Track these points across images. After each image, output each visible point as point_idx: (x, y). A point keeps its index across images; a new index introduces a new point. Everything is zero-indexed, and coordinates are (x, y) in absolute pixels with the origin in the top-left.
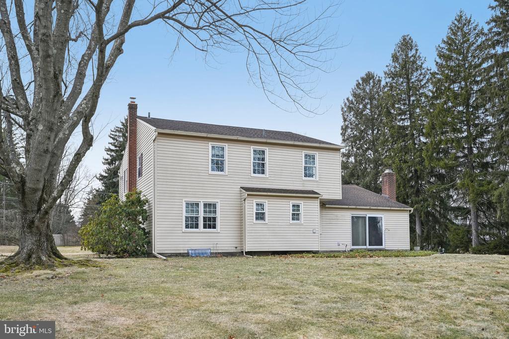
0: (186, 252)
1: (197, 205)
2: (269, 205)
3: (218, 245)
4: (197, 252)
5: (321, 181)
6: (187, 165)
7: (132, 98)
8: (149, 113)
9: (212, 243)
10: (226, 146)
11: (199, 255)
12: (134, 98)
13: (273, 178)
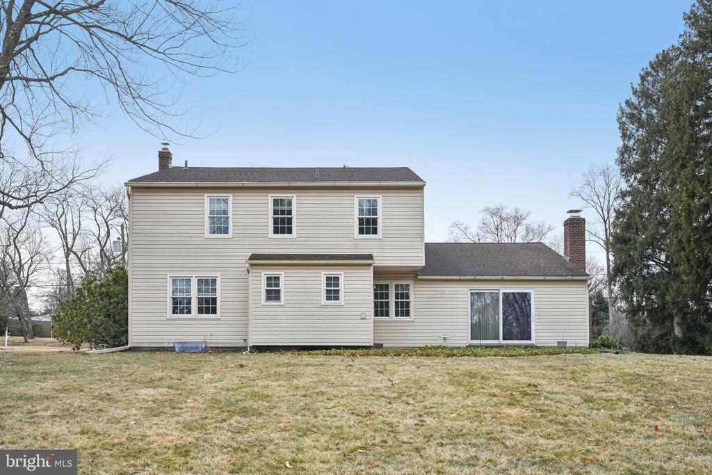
0: (172, 345)
1: (188, 281)
2: (288, 279)
3: (213, 337)
4: (185, 345)
5: (387, 239)
6: (173, 227)
7: (165, 144)
8: (186, 161)
9: (203, 333)
10: (230, 197)
11: (187, 349)
12: (167, 144)
13: (303, 239)
